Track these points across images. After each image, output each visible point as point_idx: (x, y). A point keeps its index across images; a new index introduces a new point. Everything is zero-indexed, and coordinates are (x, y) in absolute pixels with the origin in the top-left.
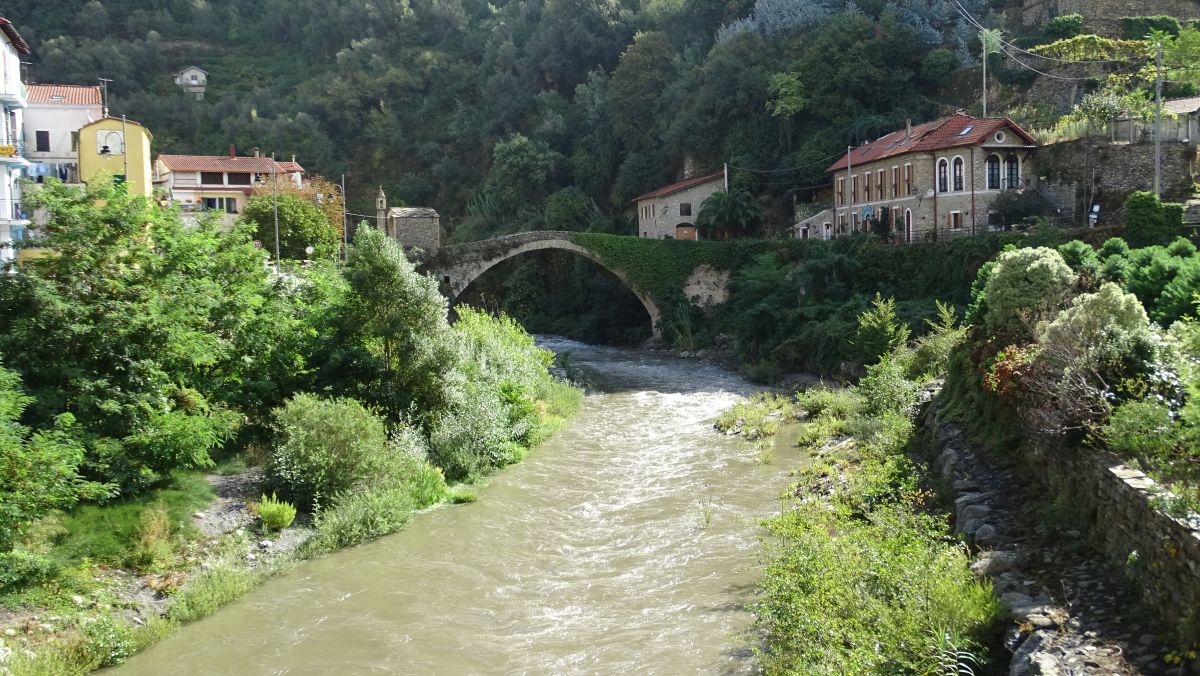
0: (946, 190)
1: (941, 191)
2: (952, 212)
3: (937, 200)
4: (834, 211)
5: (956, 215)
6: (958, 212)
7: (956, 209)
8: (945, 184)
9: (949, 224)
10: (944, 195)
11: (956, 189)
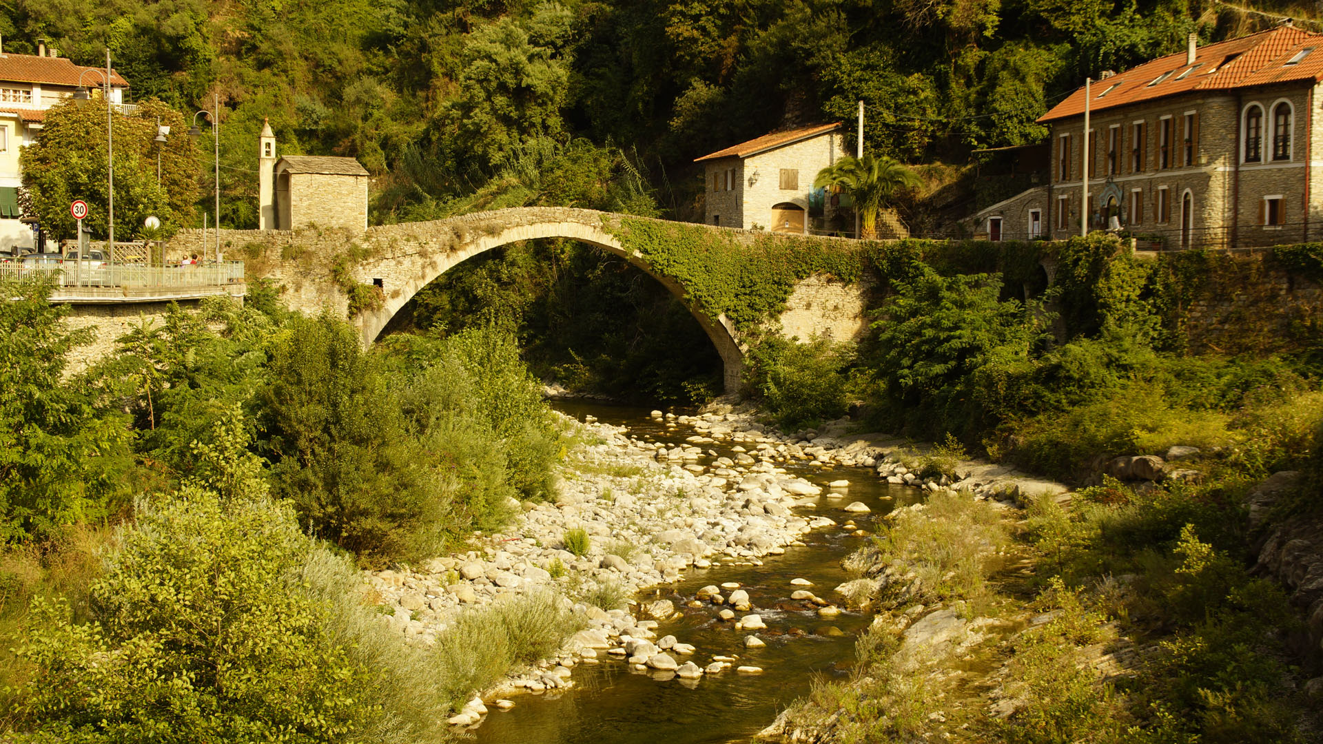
0: (1257, 159)
1: (1248, 160)
2: (1267, 198)
3: (1241, 176)
4: (1050, 191)
5: (1273, 203)
6: (1279, 197)
7: (1275, 193)
8: (1257, 148)
9: (1261, 217)
10: (1253, 167)
11: (1276, 157)
